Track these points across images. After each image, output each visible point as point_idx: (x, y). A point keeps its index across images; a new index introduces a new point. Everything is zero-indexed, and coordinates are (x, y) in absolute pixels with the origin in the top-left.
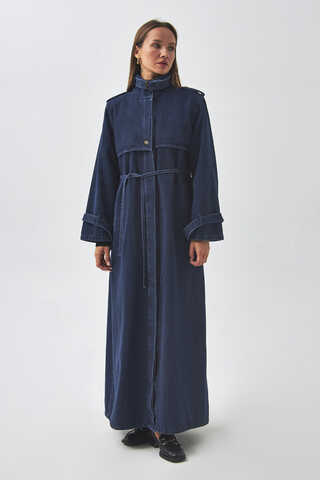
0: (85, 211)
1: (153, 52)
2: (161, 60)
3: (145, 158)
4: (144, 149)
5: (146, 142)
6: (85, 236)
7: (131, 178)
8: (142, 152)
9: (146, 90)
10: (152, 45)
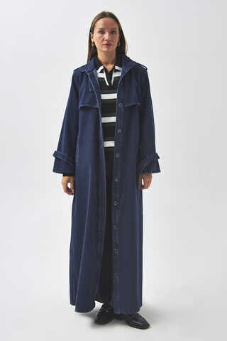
1: (100, 37)
2: (106, 42)
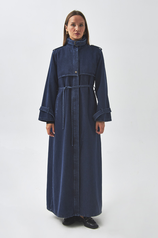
0: (41, 106)
3: (74, 80)
4: (74, 75)
5: (76, 72)
6: (41, 118)
7: (66, 89)
8: (73, 76)
10: (71, 25)
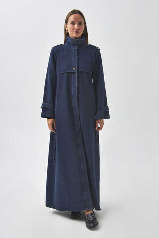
5: (74, 69)
8: (71, 73)
9: (73, 44)
